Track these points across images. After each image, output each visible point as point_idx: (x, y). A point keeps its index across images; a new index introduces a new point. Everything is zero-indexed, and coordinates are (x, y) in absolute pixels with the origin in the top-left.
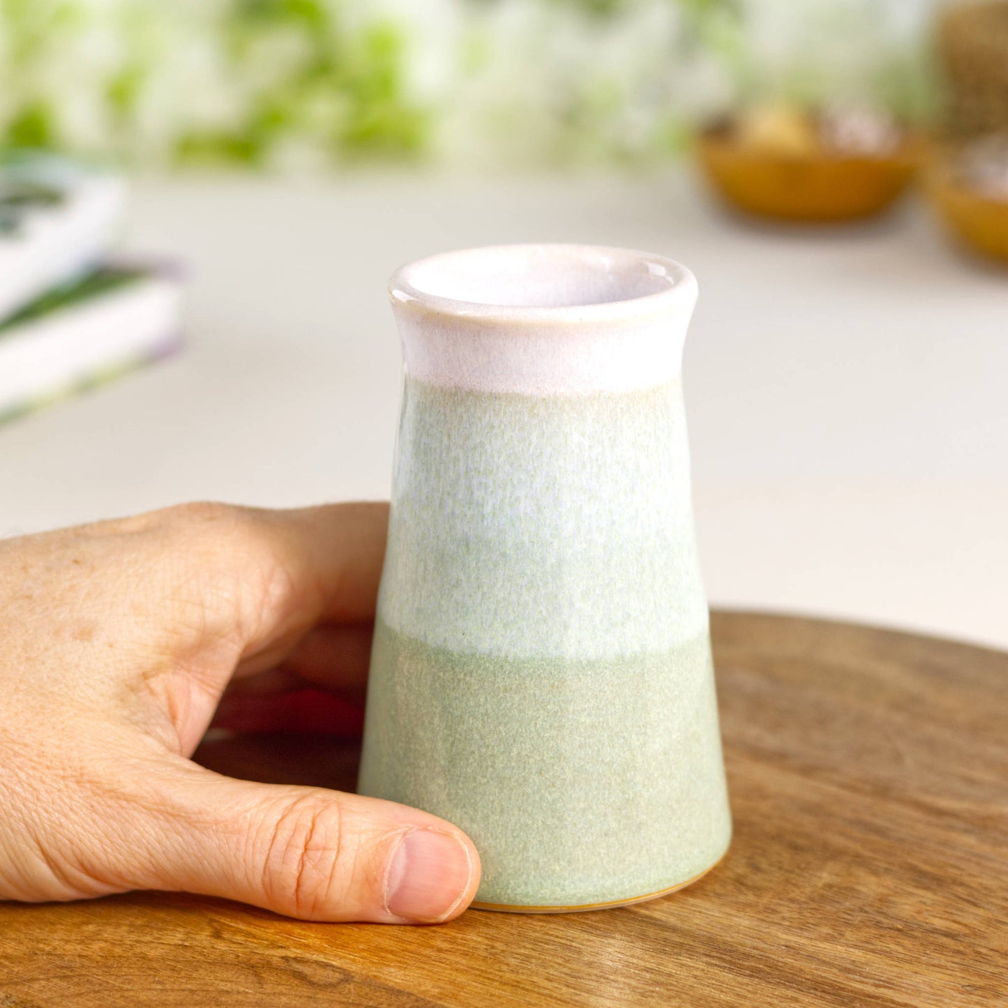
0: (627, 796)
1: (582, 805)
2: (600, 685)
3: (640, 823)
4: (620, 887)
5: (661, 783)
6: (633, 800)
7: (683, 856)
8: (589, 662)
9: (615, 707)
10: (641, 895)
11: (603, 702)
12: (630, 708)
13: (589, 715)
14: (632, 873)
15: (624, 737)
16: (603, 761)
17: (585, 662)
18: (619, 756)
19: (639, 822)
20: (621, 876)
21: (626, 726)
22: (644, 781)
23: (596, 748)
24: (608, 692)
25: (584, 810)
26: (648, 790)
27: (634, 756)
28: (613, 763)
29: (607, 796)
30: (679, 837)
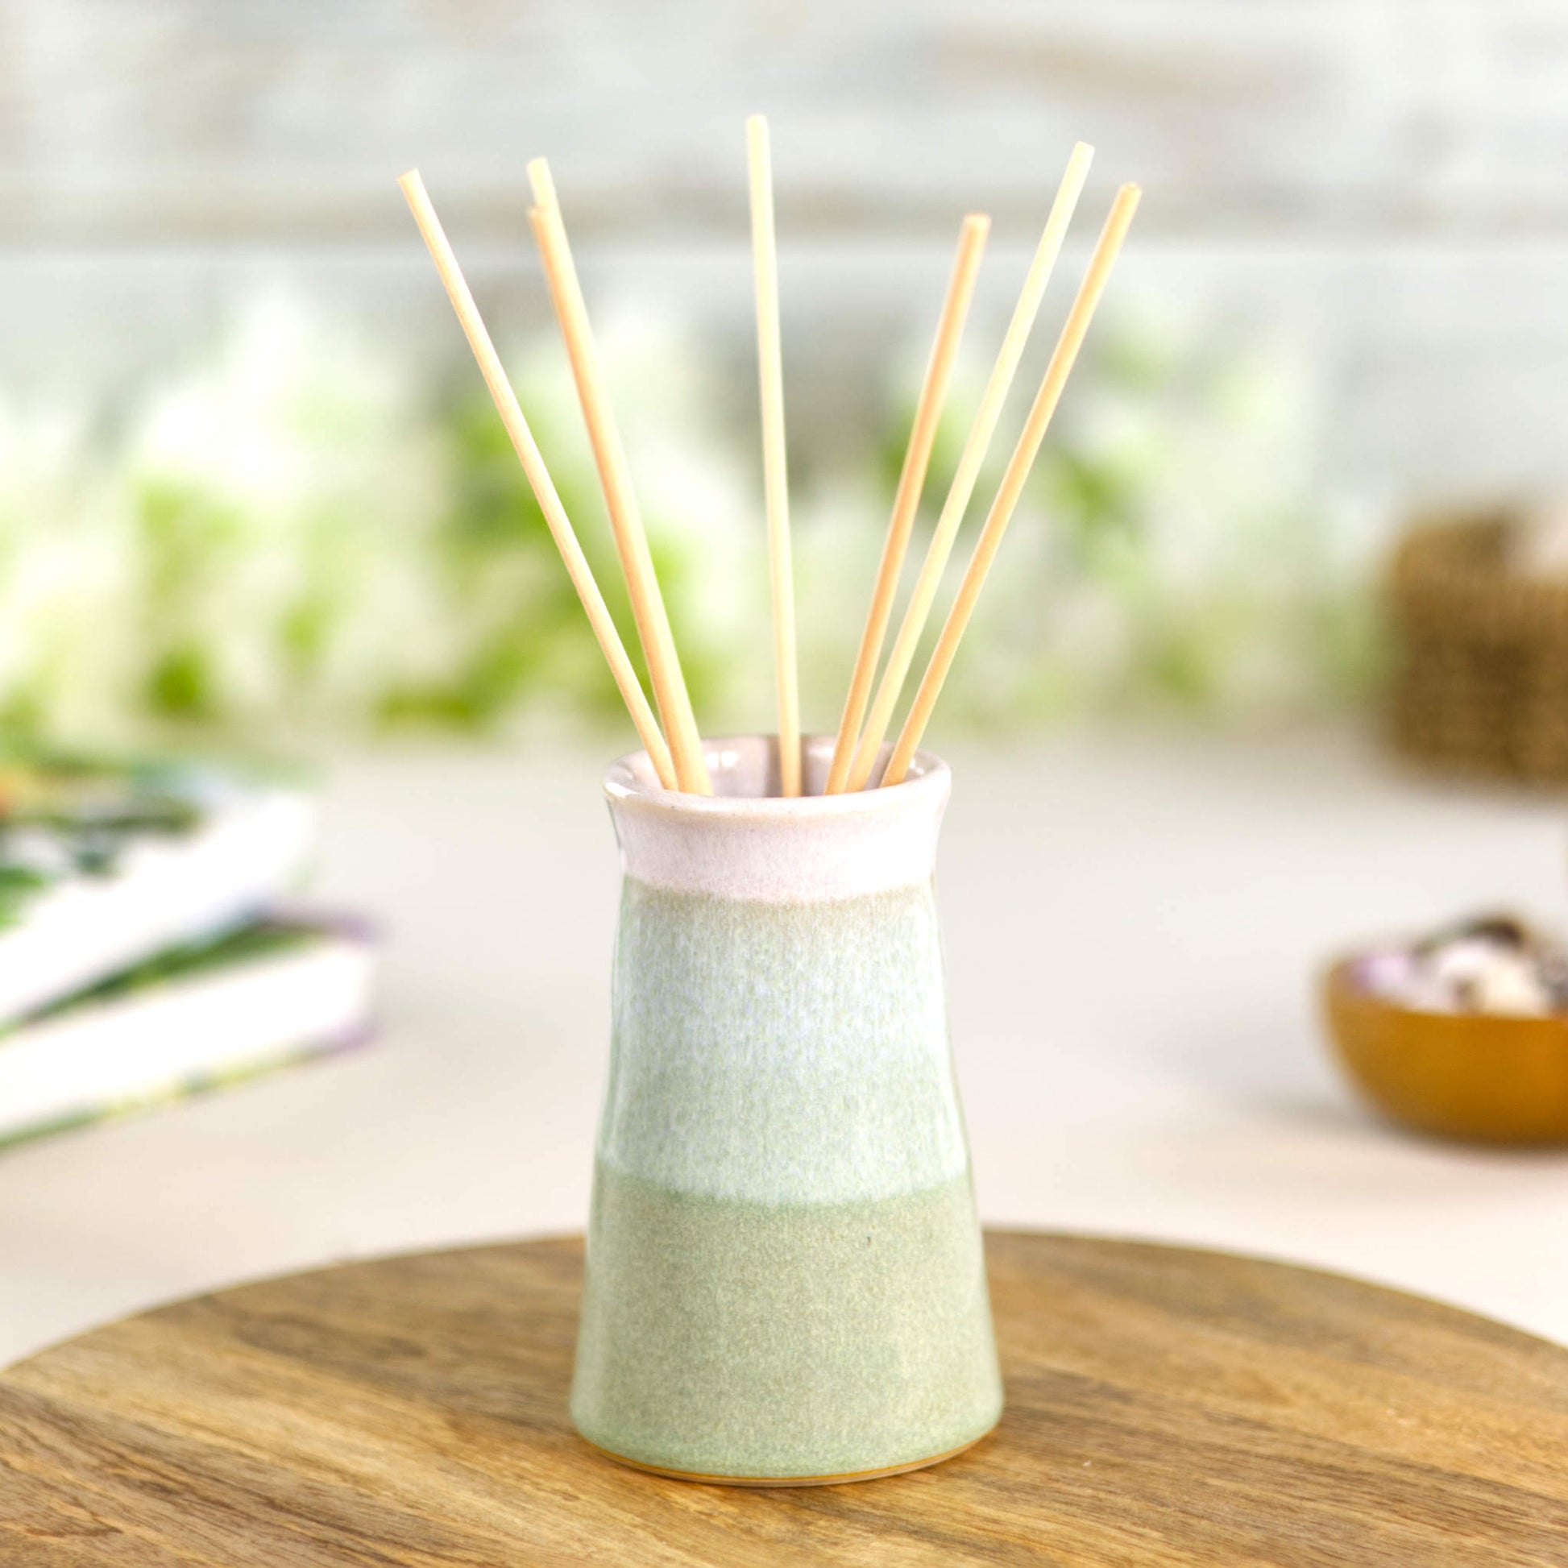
0: (707, 1357)
1: (659, 1353)
2: (686, 1223)
3: (720, 1392)
4: (688, 1457)
5: (753, 1354)
6: (714, 1362)
7: (779, 1448)
8: (677, 1193)
9: (700, 1251)
10: (713, 1473)
11: (688, 1243)
12: (717, 1257)
13: (673, 1252)
14: (705, 1444)
15: (708, 1289)
16: (683, 1309)
17: (673, 1192)
18: (701, 1308)
19: (719, 1390)
20: (691, 1445)
21: (711, 1276)
22: (729, 1345)
23: (676, 1292)
24: (694, 1232)
25: (661, 1359)
26: (733, 1357)
27: (718, 1312)
28: (694, 1314)
29: (685, 1349)
30: (774, 1423)
